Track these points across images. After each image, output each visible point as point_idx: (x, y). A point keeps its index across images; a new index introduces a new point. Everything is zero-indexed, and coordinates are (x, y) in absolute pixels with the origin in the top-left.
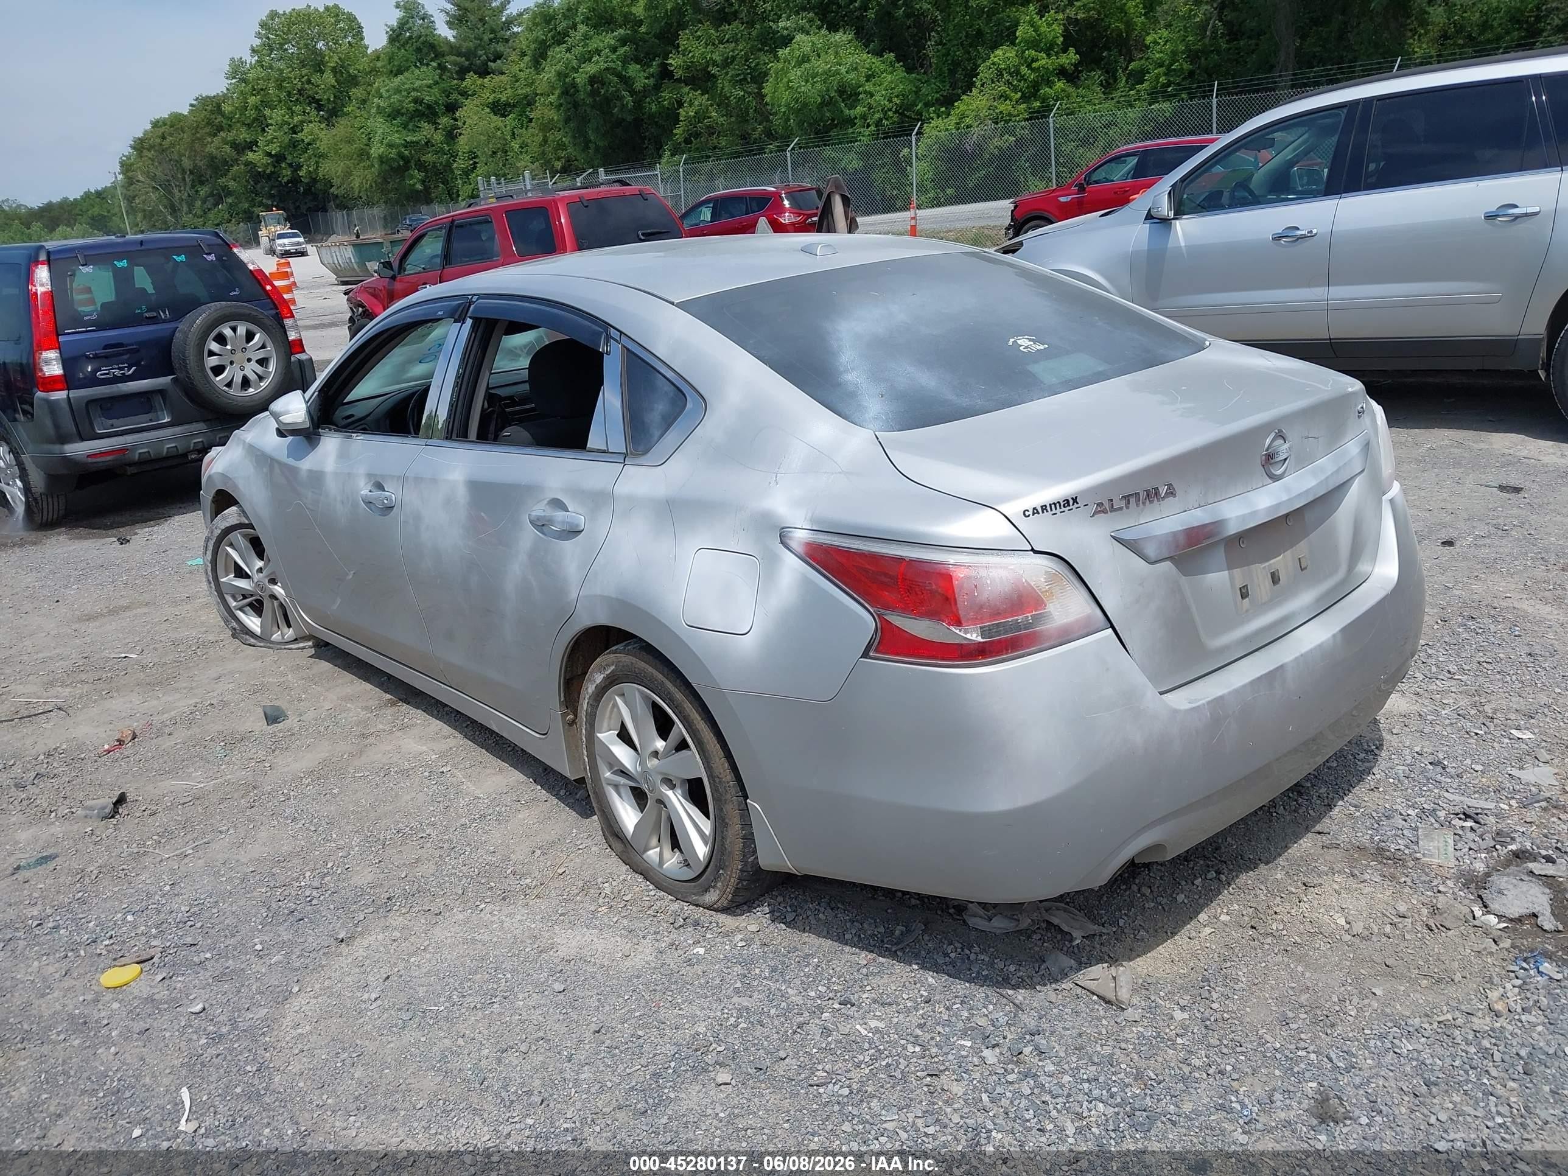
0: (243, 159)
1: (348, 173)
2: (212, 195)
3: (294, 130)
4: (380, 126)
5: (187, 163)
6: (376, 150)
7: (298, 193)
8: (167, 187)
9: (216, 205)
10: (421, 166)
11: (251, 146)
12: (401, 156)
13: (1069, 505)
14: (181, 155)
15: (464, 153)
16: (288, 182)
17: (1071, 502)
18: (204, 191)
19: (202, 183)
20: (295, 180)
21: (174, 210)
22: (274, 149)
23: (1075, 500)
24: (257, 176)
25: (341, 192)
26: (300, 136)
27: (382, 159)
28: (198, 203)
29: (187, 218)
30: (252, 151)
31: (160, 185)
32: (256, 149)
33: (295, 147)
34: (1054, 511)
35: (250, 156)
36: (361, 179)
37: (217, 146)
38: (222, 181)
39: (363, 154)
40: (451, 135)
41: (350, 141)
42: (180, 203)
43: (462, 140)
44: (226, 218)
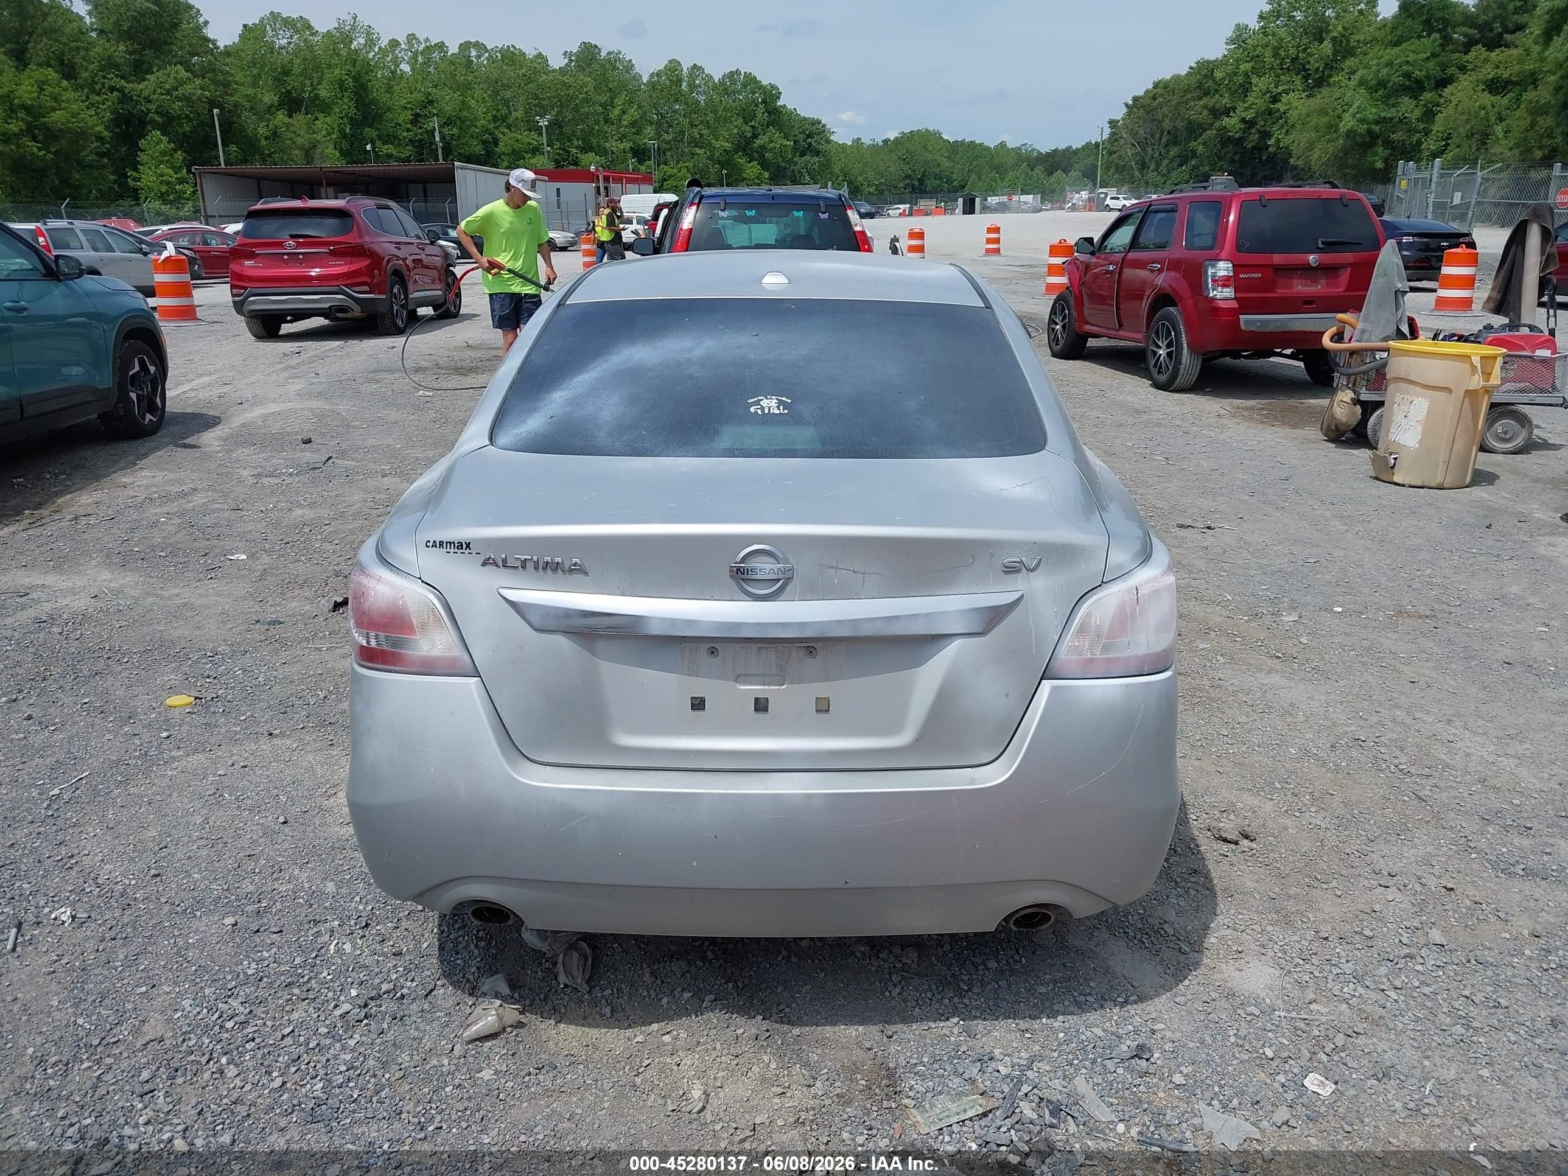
0: (1217, 124)
1: (1311, 147)
2: (1179, 156)
3: (1275, 99)
4: (1360, 99)
5: (1167, 125)
6: (1348, 122)
7: (1261, 159)
8: (1143, 144)
9: (1181, 165)
10: (1388, 143)
11: (1228, 111)
12: (1369, 132)
13: (462, 548)
14: (1165, 116)
15: (1438, 132)
16: (1254, 148)
17: (464, 546)
18: (1174, 151)
19: (1175, 143)
20: (1260, 147)
21: (1143, 166)
22: (1249, 115)
23: (468, 545)
24: (1225, 140)
25: (1300, 163)
26: (1278, 105)
27: (1350, 134)
28: (1165, 162)
29: (1151, 175)
30: (1228, 116)
31: (1138, 143)
32: (1234, 115)
33: (1270, 114)
34: (448, 550)
35: (1226, 121)
36: (1320, 154)
37: (1197, 111)
38: (1193, 144)
39: (1332, 127)
40: (1429, 115)
41: (1323, 112)
42: (1150, 161)
43: (1439, 118)
44: (1185, 178)
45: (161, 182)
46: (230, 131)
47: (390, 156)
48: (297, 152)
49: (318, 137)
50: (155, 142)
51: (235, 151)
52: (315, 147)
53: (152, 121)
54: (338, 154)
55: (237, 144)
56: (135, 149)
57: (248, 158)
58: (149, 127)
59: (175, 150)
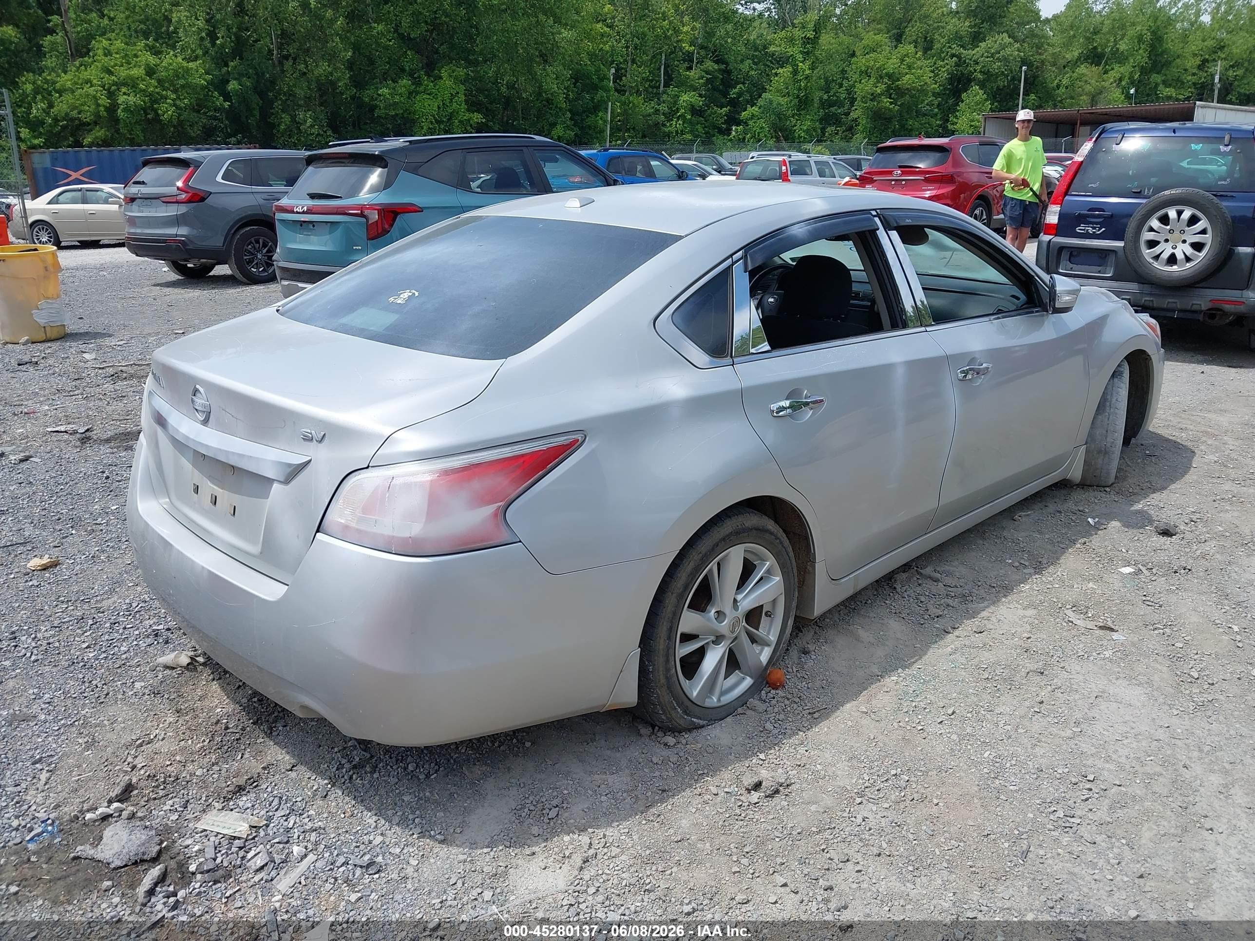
45: (971, 126)
46: (1032, 84)
47: (1169, 98)
48: (1085, 97)
49: (1106, 84)
50: (975, 94)
51: (1034, 99)
52: (1101, 93)
53: (974, 79)
54: (1123, 97)
55: (1036, 93)
56: (959, 100)
57: (1043, 105)
58: (973, 84)
59: (986, 100)
